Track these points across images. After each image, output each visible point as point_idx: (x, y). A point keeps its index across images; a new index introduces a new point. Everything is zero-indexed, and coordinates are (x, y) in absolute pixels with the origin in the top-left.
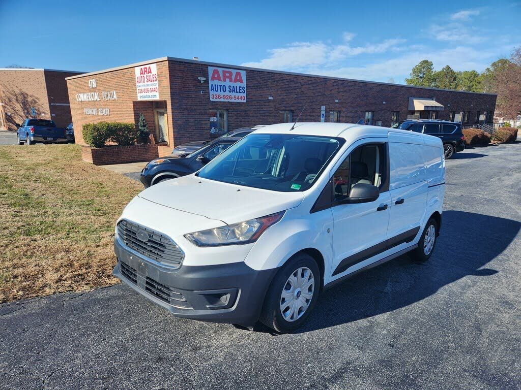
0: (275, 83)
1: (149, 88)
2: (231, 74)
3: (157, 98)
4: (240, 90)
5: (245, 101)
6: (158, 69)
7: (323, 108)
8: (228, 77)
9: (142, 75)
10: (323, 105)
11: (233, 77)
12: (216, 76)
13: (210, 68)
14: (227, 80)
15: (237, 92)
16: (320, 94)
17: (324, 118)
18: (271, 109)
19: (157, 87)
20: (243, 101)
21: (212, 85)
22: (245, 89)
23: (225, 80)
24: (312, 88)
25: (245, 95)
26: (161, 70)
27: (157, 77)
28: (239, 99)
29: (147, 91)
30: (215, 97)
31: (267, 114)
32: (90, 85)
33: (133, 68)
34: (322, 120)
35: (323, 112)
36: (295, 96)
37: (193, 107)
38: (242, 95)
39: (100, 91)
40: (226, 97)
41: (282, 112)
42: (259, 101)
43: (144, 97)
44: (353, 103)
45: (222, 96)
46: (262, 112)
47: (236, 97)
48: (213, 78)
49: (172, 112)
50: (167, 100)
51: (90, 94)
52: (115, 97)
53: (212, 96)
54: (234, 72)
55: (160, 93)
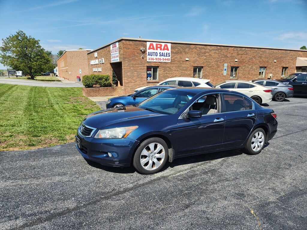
0: (191, 50)
1: (115, 55)
2: (161, 45)
3: (118, 61)
4: (167, 55)
5: (170, 61)
6: (119, 44)
7: (226, 65)
8: (159, 47)
9: (113, 49)
10: (225, 63)
11: (162, 48)
12: (152, 47)
13: (148, 43)
14: (159, 49)
15: (165, 56)
16: (224, 56)
17: (226, 71)
18: (187, 66)
19: (118, 54)
20: (168, 61)
21: (149, 52)
22: (170, 54)
23: (157, 49)
24: (217, 52)
25: (170, 58)
26: (120, 45)
28: (166, 60)
29: (114, 57)
30: (150, 59)
31: (185, 69)
32: (95, 56)
33: (110, 45)
34: (225, 73)
35: (225, 68)
36: (205, 58)
37: (137, 65)
38: (168, 57)
39: (98, 59)
40: (158, 59)
41: (195, 68)
42: (179, 61)
43: (114, 61)
44: (249, 62)
45: (155, 59)
46: (181, 68)
47: (164, 59)
48: (150, 48)
49: (124, 68)
50: (122, 61)
51: (95, 61)
52: (103, 61)
53: (148, 59)
54: (163, 44)
55: (119, 58)
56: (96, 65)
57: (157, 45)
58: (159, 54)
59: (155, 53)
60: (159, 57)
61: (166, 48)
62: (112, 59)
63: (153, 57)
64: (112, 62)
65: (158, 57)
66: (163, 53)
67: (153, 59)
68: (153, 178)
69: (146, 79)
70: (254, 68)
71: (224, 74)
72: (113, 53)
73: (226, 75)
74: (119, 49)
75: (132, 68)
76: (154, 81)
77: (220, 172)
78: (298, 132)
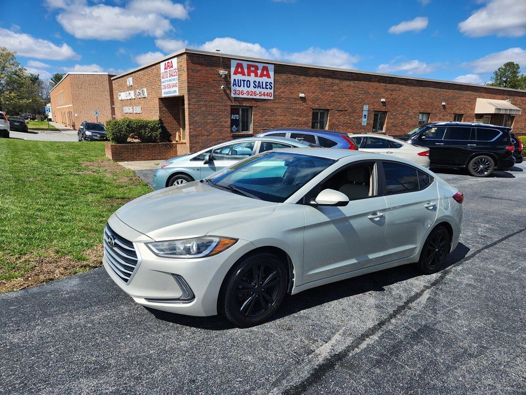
0: (308, 79)
1: (171, 83)
2: (257, 68)
3: (177, 94)
4: (266, 85)
6: (178, 63)
7: (366, 107)
8: (252, 72)
9: (166, 70)
10: (365, 104)
11: (259, 72)
13: (232, 61)
14: (253, 74)
15: (263, 88)
16: (363, 92)
17: (366, 119)
18: (302, 107)
19: (177, 81)
20: (269, 98)
21: (235, 80)
22: (273, 85)
23: (249, 75)
24: (352, 85)
25: (272, 91)
26: (180, 64)
27: (177, 71)
28: (264, 95)
29: (169, 86)
30: (238, 92)
31: (298, 112)
32: (128, 84)
33: (159, 63)
34: (364, 121)
35: (365, 113)
36: (332, 93)
37: (212, 104)
38: (269, 91)
39: (135, 89)
40: (250, 93)
41: (315, 111)
42: (289, 99)
43: (168, 93)
44: (403, 103)
45: (245, 92)
46: (291, 111)
47: (262, 93)
48: (236, 73)
49: (189, 108)
50: (185, 95)
51: (128, 93)
52: (146, 94)
53: (234, 92)
54: (260, 66)
55: (179, 88)
56: (130, 102)
57: (249, 66)
58: (252, 84)
59: (245, 82)
60: (254, 90)
61: (265, 73)
62: (163, 91)
63: (241, 89)
64: (163, 96)
65: (252, 89)
66: (259, 82)
67: (242, 93)
68: (317, 363)
69: (229, 130)
70: (411, 114)
71: (363, 124)
72: (166, 79)
73: (365, 125)
74: (178, 71)
75: (204, 109)
76: (245, 133)
77: (443, 333)
78: (521, 231)
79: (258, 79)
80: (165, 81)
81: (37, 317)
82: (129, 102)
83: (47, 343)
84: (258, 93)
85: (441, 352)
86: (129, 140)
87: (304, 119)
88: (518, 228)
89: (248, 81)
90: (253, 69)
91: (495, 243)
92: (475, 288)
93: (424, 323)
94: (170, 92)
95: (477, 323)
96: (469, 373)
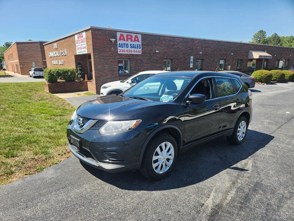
0: (160, 42)
1: (82, 46)
2: (131, 36)
3: (86, 52)
4: (137, 46)
5: (141, 53)
6: (86, 34)
7: (192, 57)
8: (129, 39)
9: (78, 39)
10: (192, 56)
11: (133, 39)
12: (122, 38)
13: (118, 33)
14: (129, 40)
15: (136, 48)
16: (190, 49)
17: (192, 64)
18: (158, 58)
19: (86, 45)
20: (139, 53)
21: (119, 44)
22: (141, 46)
23: (127, 41)
24: (184, 45)
25: (141, 49)
26: (88, 35)
27: (85, 39)
28: (137, 52)
29: (81, 48)
30: (121, 51)
31: (155, 61)
33: (74, 35)
35: (192, 60)
36: (174, 50)
37: (107, 58)
38: (139, 49)
39: (59, 50)
40: (129, 51)
41: (165, 60)
42: (150, 54)
43: (80, 52)
44: (212, 54)
45: (126, 50)
46: (152, 60)
47: (135, 51)
48: (120, 39)
49: (94, 61)
50: (91, 53)
51: (54, 52)
52: (66, 53)
53: (119, 51)
54: (134, 35)
55: (87, 49)
57: (127, 36)
58: (129, 46)
59: (126, 45)
60: (130, 49)
61: (136, 39)
62: (77, 51)
63: (123, 49)
64: (78, 54)
66: (133, 45)
67: (124, 51)
68: (209, 212)
69: (118, 72)
70: (216, 60)
73: (192, 67)
75: (103, 61)
77: (267, 186)
78: (286, 123)
79: (133, 43)
80: (78, 45)
81: (36, 197)
82: (56, 58)
83: (48, 214)
84: (133, 51)
85: (271, 198)
86: (59, 80)
87: (159, 65)
88: (284, 122)
89: (127, 44)
90: (129, 37)
91: (275, 131)
92: (274, 158)
93: (255, 181)
94: (82, 52)
95: (283, 179)
96: (290, 209)
